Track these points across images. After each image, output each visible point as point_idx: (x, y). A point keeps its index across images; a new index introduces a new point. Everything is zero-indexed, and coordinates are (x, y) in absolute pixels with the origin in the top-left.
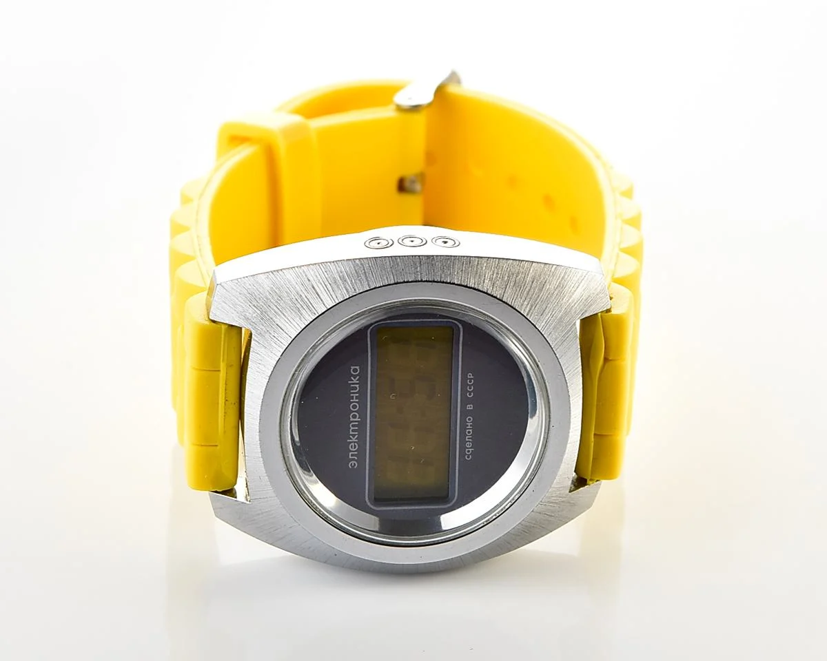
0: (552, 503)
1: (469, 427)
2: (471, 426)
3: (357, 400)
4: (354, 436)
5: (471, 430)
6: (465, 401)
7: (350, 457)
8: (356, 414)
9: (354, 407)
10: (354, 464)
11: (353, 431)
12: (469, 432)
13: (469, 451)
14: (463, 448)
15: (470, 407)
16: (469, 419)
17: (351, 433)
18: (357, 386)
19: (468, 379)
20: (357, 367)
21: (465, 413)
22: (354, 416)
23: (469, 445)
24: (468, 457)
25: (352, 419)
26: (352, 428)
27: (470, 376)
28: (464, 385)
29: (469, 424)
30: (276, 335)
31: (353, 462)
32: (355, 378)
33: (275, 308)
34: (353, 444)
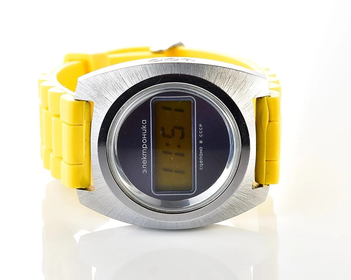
0: (243, 193)
1: (201, 152)
2: (202, 152)
3: (146, 138)
4: (144, 156)
5: (202, 154)
6: (199, 139)
7: (143, 167)
8: (145, 145)
9: (145, 141)
10: (145, 171)
11: (144, 154)
12: (201, 155)
13: (201, 165)
14: (198, 163)
15: (201, 142)
16: (201, 148)
17: (143, 155)
18: (145, 130)
19: (200, 127)
20: (145, 120)
21: (199, 145)
22: (144, 146)
23: (201, 162)
24: (201, 168)
25: (143, 148)
26: (144, 152)
27: (201, 125)
28: (198, 130)
29: (201, 151)
30: (105, 103)
31: (145, 170)
32: (144, 126)
33: (105, 90)
34: (144, 160)
